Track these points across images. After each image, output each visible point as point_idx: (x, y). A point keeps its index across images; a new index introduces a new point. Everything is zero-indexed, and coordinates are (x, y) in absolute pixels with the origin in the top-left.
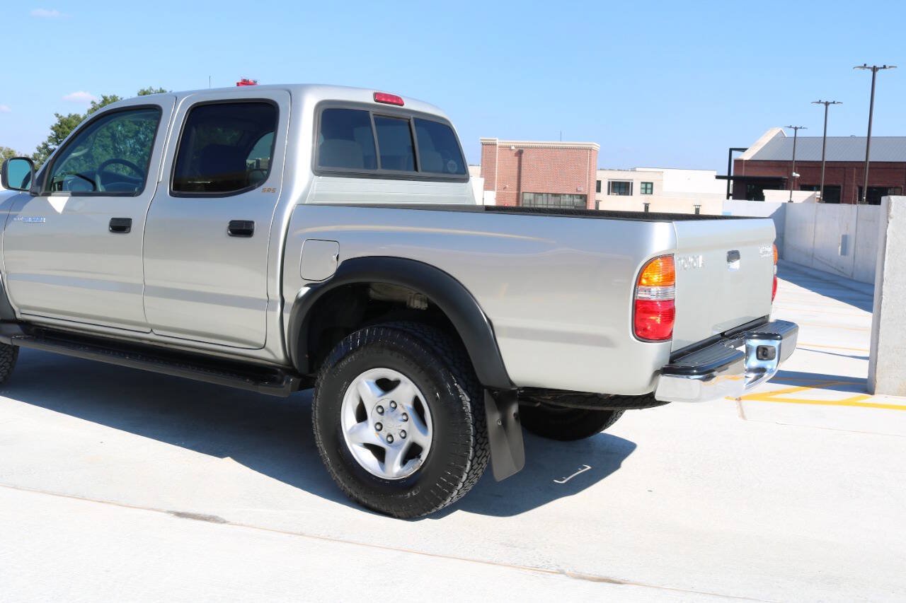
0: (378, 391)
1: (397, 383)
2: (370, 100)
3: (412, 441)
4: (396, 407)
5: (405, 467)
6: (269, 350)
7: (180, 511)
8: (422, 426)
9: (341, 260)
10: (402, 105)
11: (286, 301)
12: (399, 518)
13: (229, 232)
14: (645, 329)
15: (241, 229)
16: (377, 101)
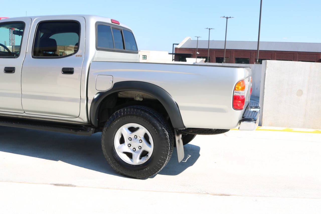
0: (130, 132)
1: (138, 128)
2: (110, 22)
3: (144, 150)
4: (137, 137)
5: (141, 160)
6: (80, 118)
7: (55, 183)
8: (148, 144)
9: (114, 83)
10: (119, 24)
11: (89, 98)
12: (139, 179)
13: (62, 72)
14: (237, 106)
15: (68, 71)
16: (112, 22)
